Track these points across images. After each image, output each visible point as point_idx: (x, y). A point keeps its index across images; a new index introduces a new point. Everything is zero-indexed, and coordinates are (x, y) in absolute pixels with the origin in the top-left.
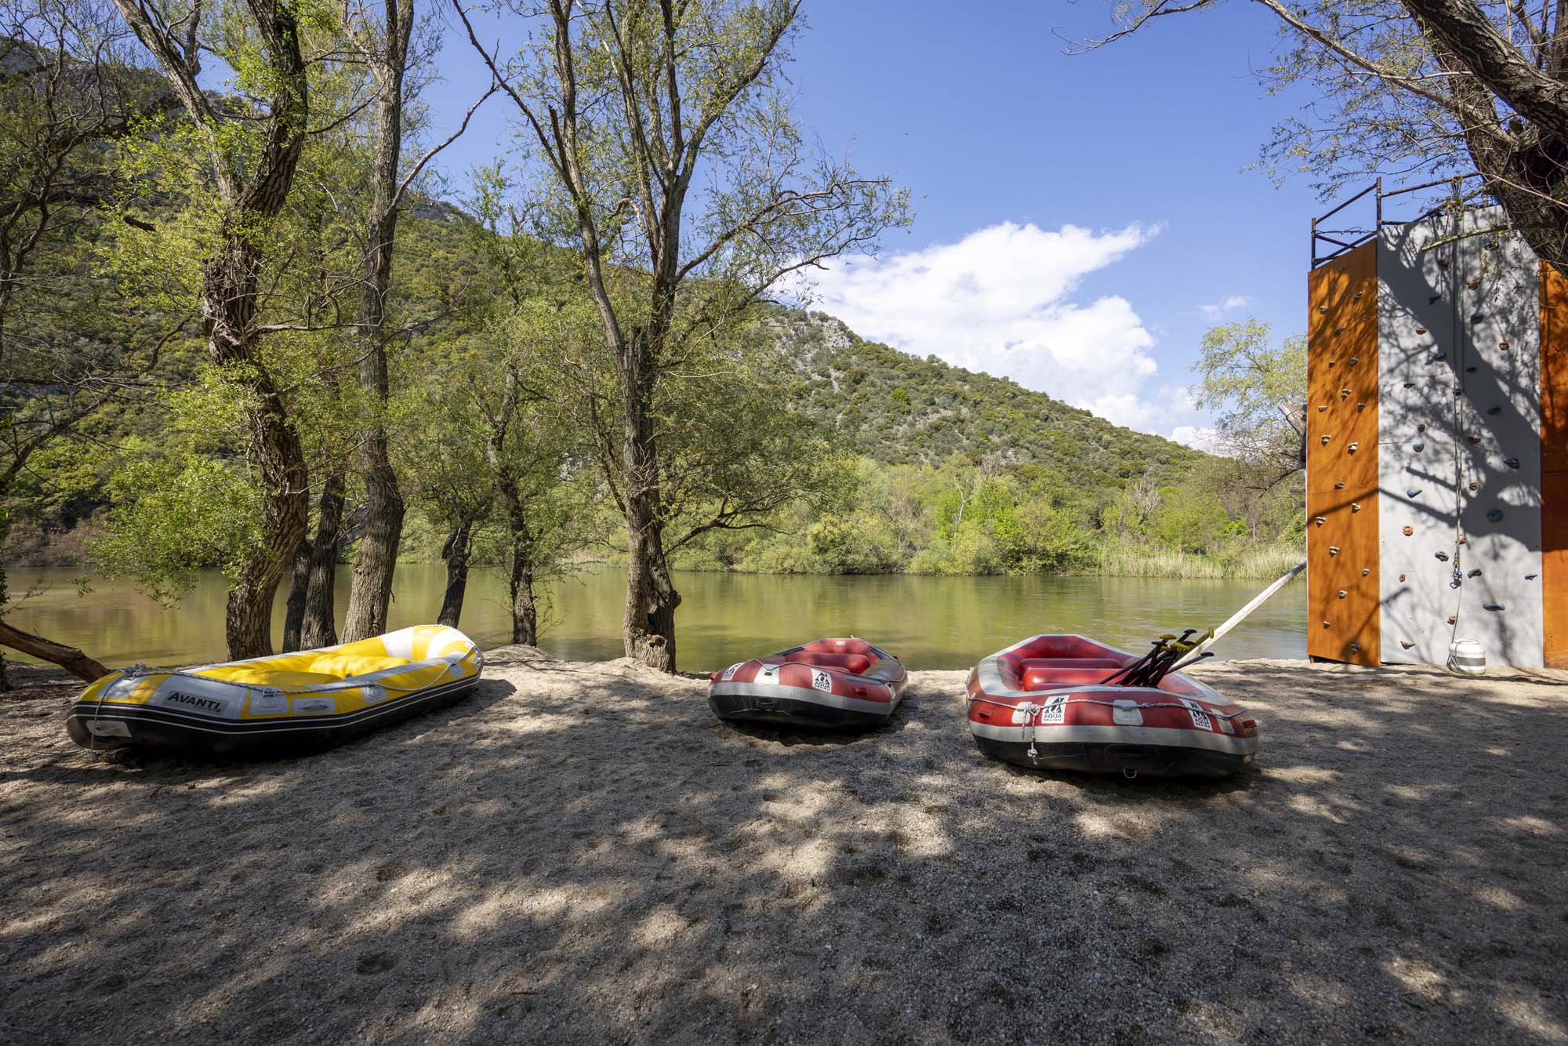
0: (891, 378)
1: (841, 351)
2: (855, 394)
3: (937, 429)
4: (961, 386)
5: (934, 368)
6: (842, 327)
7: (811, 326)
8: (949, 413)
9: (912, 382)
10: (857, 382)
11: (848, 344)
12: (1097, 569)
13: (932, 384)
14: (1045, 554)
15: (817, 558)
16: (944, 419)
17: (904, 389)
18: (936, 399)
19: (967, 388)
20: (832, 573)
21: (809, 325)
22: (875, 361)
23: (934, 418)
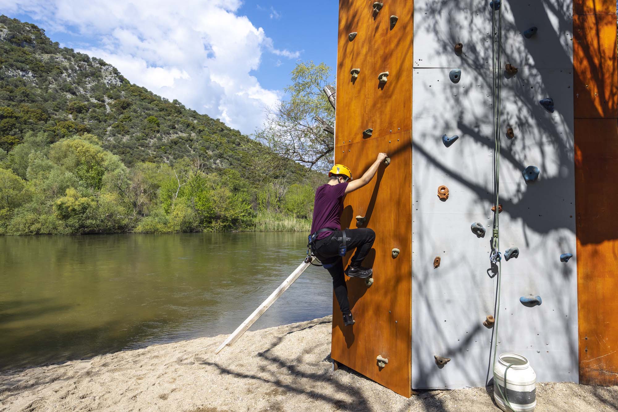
0: (148, 109)
1: (114, 87)
2: (121, 115)
3: (176, 143)
4: (192, 120)
5: (176, 108)
6: (115, 71)
7: (92, 66)
8: (184, 135)
9: (162, 113)
10: (124, 108)
11: (119, 83)
12: (253, 228)
13: (174, 117)
14: (225, 219)
15: (60, 222)
16: (180, 138)
17: (156, 117)
18: (176, 126)
19: (195, 122)
20: (73, 235)
21: (90, 65)
22: (138, 97)
23: (174, 137)
